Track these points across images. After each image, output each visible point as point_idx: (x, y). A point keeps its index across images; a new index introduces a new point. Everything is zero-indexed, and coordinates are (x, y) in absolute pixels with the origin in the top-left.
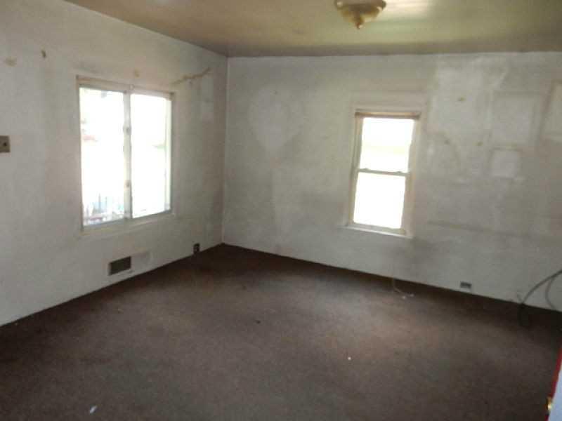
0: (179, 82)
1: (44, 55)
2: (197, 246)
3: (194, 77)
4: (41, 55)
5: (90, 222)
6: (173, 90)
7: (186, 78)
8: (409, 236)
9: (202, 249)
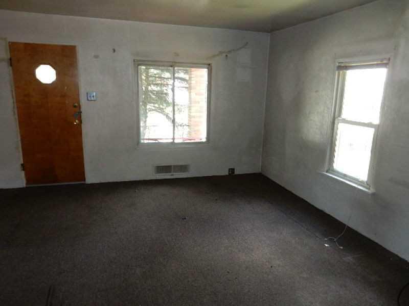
0: (214, 56)
1: (114, 51)
2: (232, 170)
3: (230, 52)
4: (113, 51)
5: (146, 142)
6: (209, 62)
7: (221, 53)
8: (370, 191)
9: (236, 172)
